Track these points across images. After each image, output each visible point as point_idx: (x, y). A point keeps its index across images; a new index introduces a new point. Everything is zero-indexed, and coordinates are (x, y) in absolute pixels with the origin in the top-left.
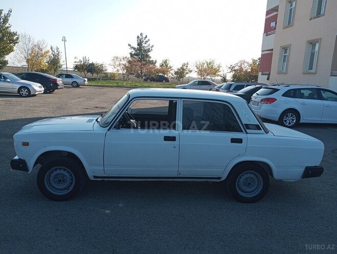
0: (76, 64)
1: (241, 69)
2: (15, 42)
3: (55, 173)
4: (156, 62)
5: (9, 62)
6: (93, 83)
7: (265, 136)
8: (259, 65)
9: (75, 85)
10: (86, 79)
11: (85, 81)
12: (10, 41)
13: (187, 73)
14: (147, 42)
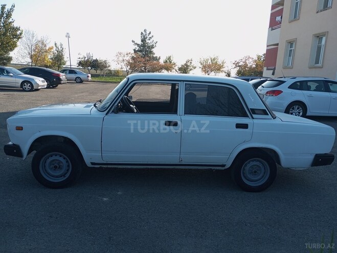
0: (80, 60)
1: (246, 65)
2: (18, 37)
3: (51, 159)
4: (160, 58)
5: (13, 58)
6: (96, 79)
7: (273, 121)
8: (264, 61)
9: (78, 80)
10: (90, 75)
11: (88, 77)
12: (13, 35)
13: (191, 70)
14: (151, 38)
